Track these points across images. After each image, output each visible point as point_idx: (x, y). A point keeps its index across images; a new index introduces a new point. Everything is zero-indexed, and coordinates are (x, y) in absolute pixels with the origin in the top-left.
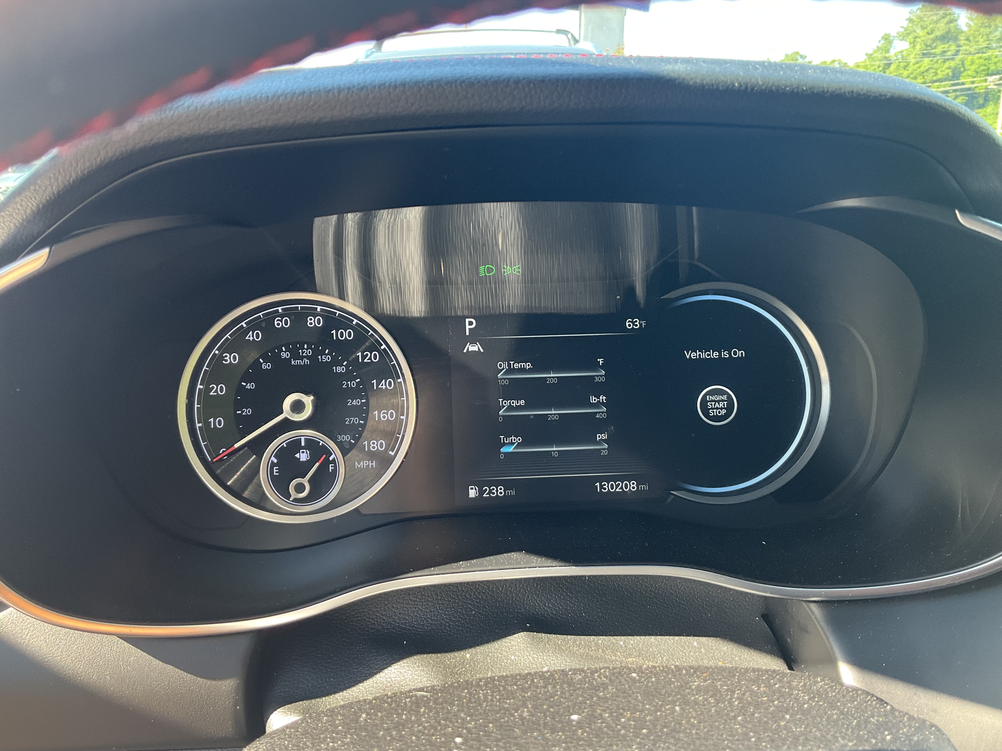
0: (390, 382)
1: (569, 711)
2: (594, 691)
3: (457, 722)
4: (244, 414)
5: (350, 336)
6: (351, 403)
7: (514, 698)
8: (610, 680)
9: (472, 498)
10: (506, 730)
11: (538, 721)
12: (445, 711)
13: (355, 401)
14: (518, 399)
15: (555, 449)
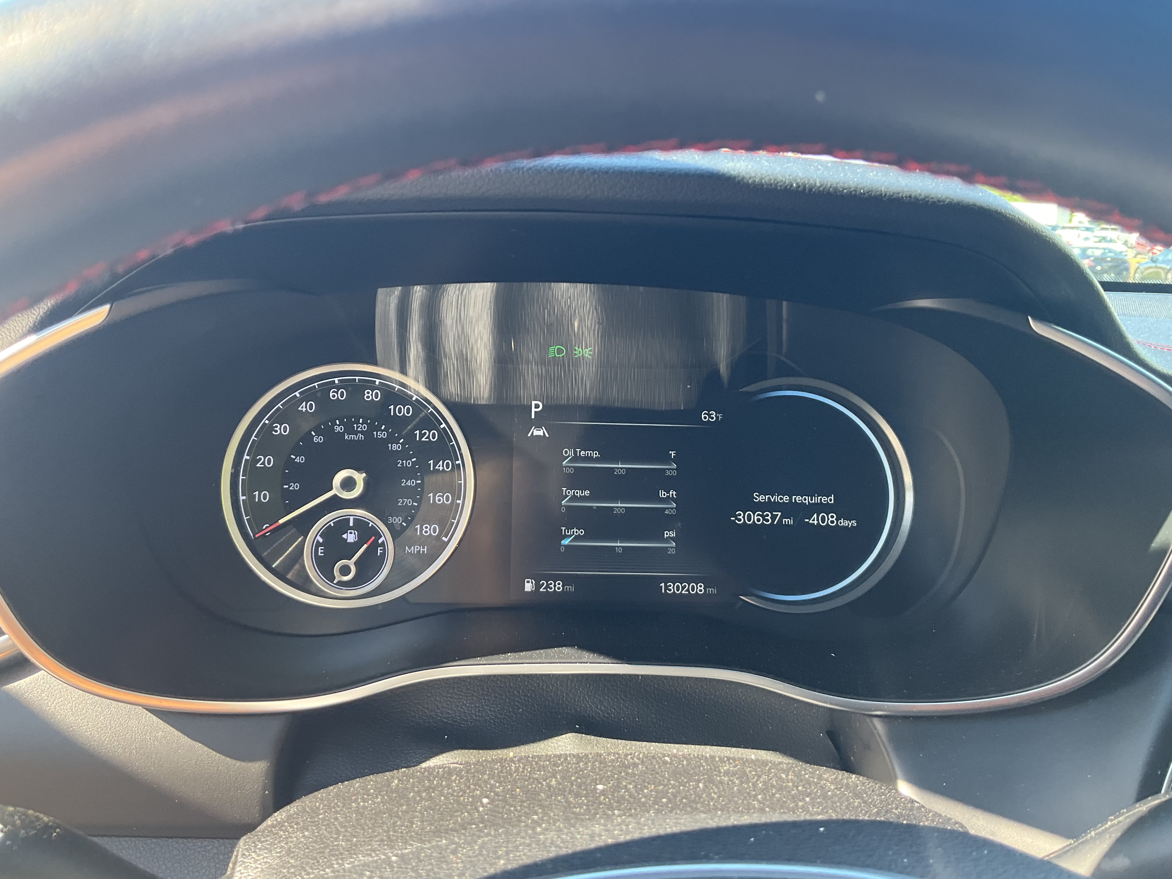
0: (448, 464)
1: (596, 782)
2: (623, 768)
3: (487, 787)
4: (291, 488)
5: (408, 413)
6: (405, 484)
7: (544, 771)
8: (642, 761)
9: (527, 592)
10: (532, 794)
11: (564, 788)
12: (476, 778)
13: (409, 481)
14: (582, 489)
15: (619, 544)
